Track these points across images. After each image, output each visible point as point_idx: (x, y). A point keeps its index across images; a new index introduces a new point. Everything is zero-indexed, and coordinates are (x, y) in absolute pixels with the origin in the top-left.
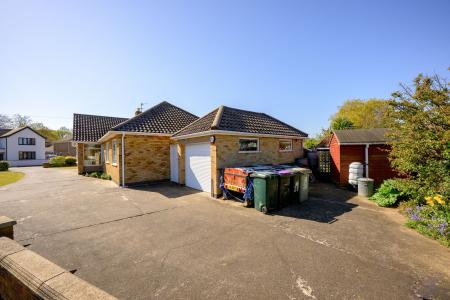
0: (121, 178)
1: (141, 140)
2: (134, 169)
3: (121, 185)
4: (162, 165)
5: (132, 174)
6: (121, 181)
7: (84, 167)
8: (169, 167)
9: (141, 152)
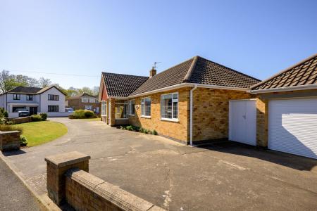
0: (189, 135)
1: (205, 94)
2: (199, 125)
3: (189, 143)
4: (222, 122)
5: (198, 131)
6: (189, 139)
7: (116, 120)
8: (227, 125)
9: (205, 107)
